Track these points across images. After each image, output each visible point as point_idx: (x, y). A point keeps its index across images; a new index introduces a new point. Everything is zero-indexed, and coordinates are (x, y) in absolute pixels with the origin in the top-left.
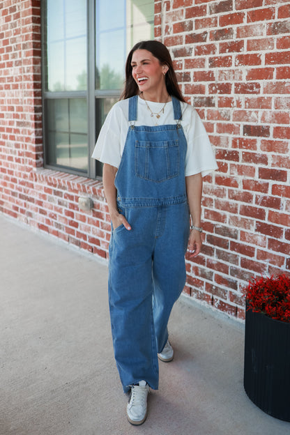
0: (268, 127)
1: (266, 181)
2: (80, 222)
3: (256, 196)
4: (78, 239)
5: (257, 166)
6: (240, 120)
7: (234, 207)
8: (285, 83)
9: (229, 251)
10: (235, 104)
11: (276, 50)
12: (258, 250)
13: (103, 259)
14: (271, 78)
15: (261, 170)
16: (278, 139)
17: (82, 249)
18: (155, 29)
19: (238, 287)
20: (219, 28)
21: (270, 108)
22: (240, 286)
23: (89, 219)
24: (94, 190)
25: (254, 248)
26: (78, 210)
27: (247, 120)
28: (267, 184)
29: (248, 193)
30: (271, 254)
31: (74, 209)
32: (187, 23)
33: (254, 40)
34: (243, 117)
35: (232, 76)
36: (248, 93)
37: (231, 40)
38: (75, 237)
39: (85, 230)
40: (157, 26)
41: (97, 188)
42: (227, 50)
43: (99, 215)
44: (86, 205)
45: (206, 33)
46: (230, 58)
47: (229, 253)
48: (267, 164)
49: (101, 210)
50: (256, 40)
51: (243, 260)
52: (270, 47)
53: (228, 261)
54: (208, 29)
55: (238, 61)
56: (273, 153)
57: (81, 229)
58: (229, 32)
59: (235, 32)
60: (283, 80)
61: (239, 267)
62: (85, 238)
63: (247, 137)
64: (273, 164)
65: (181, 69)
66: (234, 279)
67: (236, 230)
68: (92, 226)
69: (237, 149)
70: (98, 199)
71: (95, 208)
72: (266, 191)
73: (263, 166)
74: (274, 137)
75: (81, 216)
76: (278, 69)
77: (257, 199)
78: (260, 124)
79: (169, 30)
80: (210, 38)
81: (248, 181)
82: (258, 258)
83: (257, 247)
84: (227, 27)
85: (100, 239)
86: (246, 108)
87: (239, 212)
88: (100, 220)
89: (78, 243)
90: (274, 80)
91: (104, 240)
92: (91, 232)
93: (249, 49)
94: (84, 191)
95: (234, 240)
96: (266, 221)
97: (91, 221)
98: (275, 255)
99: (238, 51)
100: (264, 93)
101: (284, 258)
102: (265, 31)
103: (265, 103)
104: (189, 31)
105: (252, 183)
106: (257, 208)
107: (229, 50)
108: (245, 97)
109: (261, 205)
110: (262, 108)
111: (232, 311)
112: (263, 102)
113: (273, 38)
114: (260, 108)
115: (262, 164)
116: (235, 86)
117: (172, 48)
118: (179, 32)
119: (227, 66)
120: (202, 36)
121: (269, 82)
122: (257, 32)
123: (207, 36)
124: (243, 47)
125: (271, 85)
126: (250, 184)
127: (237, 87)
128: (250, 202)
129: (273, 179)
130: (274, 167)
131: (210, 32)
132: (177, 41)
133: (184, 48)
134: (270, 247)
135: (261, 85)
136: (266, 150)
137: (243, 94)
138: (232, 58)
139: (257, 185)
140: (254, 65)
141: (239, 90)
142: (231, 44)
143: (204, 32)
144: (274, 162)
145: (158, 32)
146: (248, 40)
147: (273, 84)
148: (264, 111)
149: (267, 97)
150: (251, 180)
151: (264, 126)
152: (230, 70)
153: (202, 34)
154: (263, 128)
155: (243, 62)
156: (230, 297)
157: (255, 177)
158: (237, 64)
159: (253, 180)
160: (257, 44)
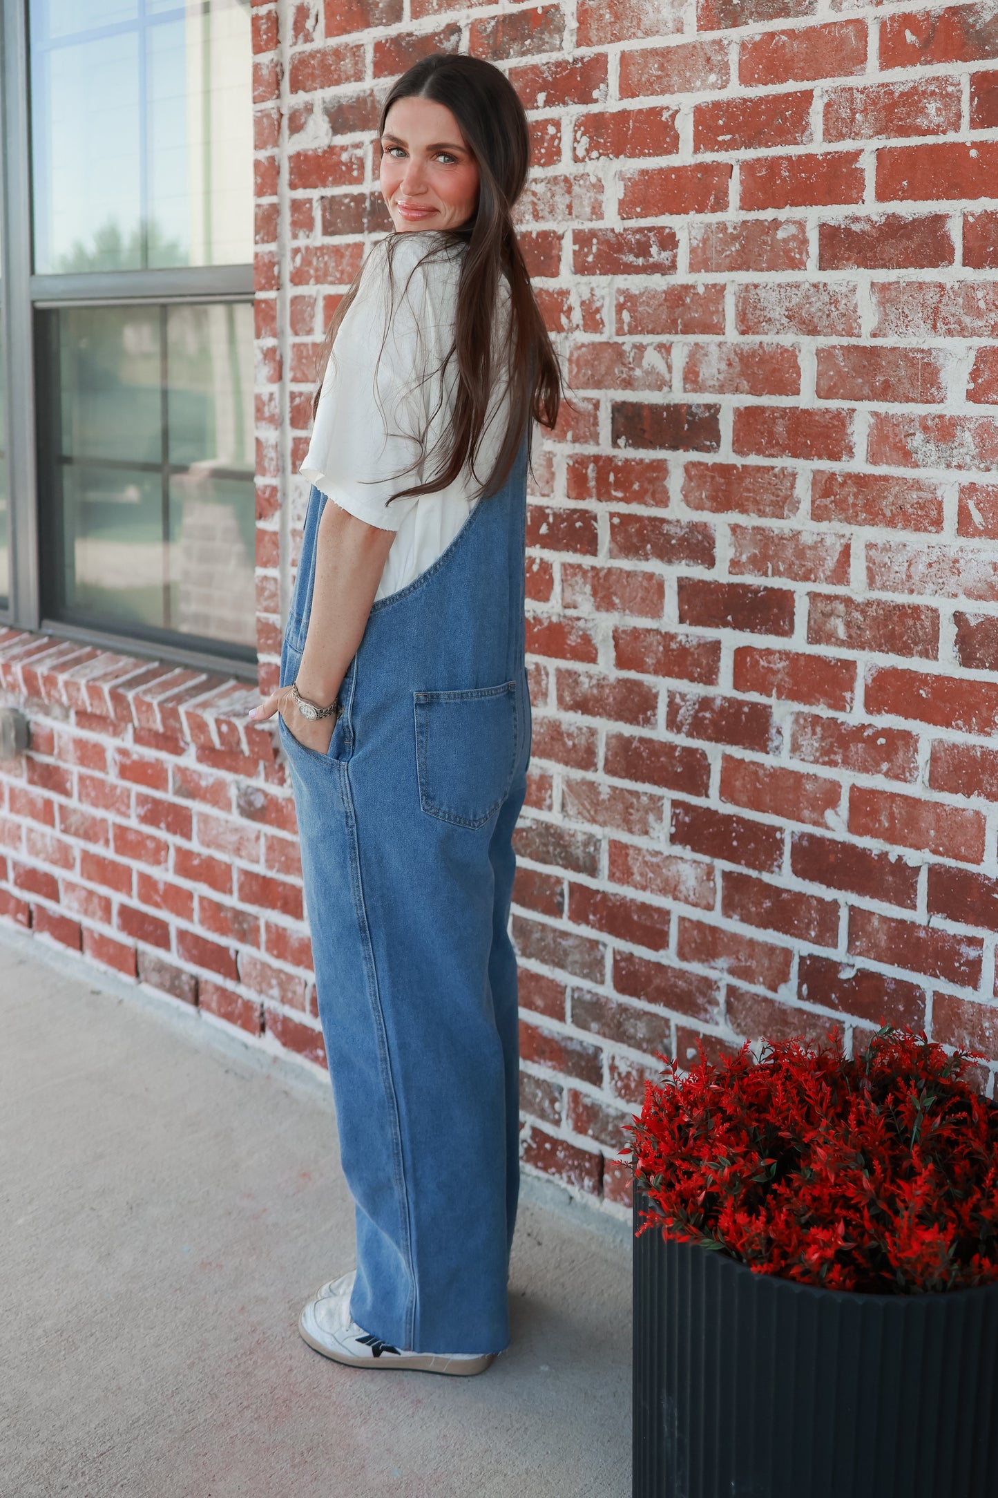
0: (714, 409)
1: (710, 634)
3: (671, 695)
5: (672, 573)
6: (598, 385)
7: (582, 741)
8: (776, 224)
9: (564, 923)
10: (577, 316)
11: (736, 91)
12: (682, 919)
13: (72, 953)
14: (721, 205)
15: (687, 588)
16: (754, 460)
18: (255, 20)
19: (606, 1072)
20: (506, 7)
21: (718, 330)
22: (613, 1068)
23: (12, 790)
24: (29, 678)
25: (664, 914)
27: (628, 384)
28: (715, 647)
29: (638, 684)
30: (735, 938)
33: (647, 54)
34: (609, 371)
35: (561, 201)
36: (629, 269)
37: (555, 56)
40: (263, 10)
41: (42, 670)
42: (541, 97)
43: (51, 778)
44: (2, 736)
45: (453, 29)
46: (551, 130)
47: (565, 934)
48: (710, 562)
49: (60, 756)
50: (654, 52)
51: (623, 961)
52: (713, 78)
53: (561, 965)
54: (463, 15)
55: (585, 141)
56: (735, 517)
58: (546, 21)
59: (572, 23)
60: (768, 214)
61: (607, 990)
63: (626, 453)
64: (735, 565)
65: (359, 180)
66: (589, 1038)
67: (591, 840)
68: (27, 822)
69: (591, 504)
70: (47, 712)
71: (37, 749)
72: (709, 677)
73: (698, 572)
74: (738, 451)
76: (748, 167)
77: (673, 709)
78: (678, 395)
79: (309, 24)
81: (636, 633)
82: (682, 955)
83: (678, 909)
85: (59, 873)
86: (620, 332)
87: (601, 763)
88: (57, 798)
91: (75, 876)
92: (24, 846)
93: (627, 91)
95: (583, 879)
96: (713, 801)
97: (22, 801)
98: (752, 943)
99: (586, 99)
100: (693, 268)
101: (787, 953)
102: (690, 14)
103: (697, 312)
104: (385, 25)
105: (651, 644)
106: (673, 748)
107: (547, 96)
108: (615, 287)
109: (690, 735)
110: (684, 332)
111: (582, 1172)
112: (689, 308)
113: (726, 42)
114: (676, 333)
115: (692, 563)
116: (575, 243)
117: (322, 96)
118: (349, 32)
119: (542, 161)
120: (440, 41)
121: (711, 224)
122: (660, 17)
123: (458, 42)
124: (604, 80)
125: (721, 235)
126: (644, 647)
127: (581, 248)
128: (647, 721)
129: (738, 625)
130: (742, 573)
131: (472, 24)
132: (343, 68)
133: (372, 94)
134: (729, 907)
135: (682, 237)
136: (708, 504)
137: (610, 277)
138: (559, 130)
139: (673, 650)
140: (650, 155)
141: (590, 259)
142: (556, 73)
143: (448, 26)
144: (741, 555)
145: (266, 34)
146: (623, 54)
147: (730, 230)
148: (697, 344)
149: (706, 286)
150: (648, 631)
151: (698, 406)
152: (556, 178)
153: (442, 37)
154: (693, 415)
155: (605, 142)
156: (573, 1116)
157: (665, 618)
158: (581, 152)
159: (658, 632)
160: (662, 67)
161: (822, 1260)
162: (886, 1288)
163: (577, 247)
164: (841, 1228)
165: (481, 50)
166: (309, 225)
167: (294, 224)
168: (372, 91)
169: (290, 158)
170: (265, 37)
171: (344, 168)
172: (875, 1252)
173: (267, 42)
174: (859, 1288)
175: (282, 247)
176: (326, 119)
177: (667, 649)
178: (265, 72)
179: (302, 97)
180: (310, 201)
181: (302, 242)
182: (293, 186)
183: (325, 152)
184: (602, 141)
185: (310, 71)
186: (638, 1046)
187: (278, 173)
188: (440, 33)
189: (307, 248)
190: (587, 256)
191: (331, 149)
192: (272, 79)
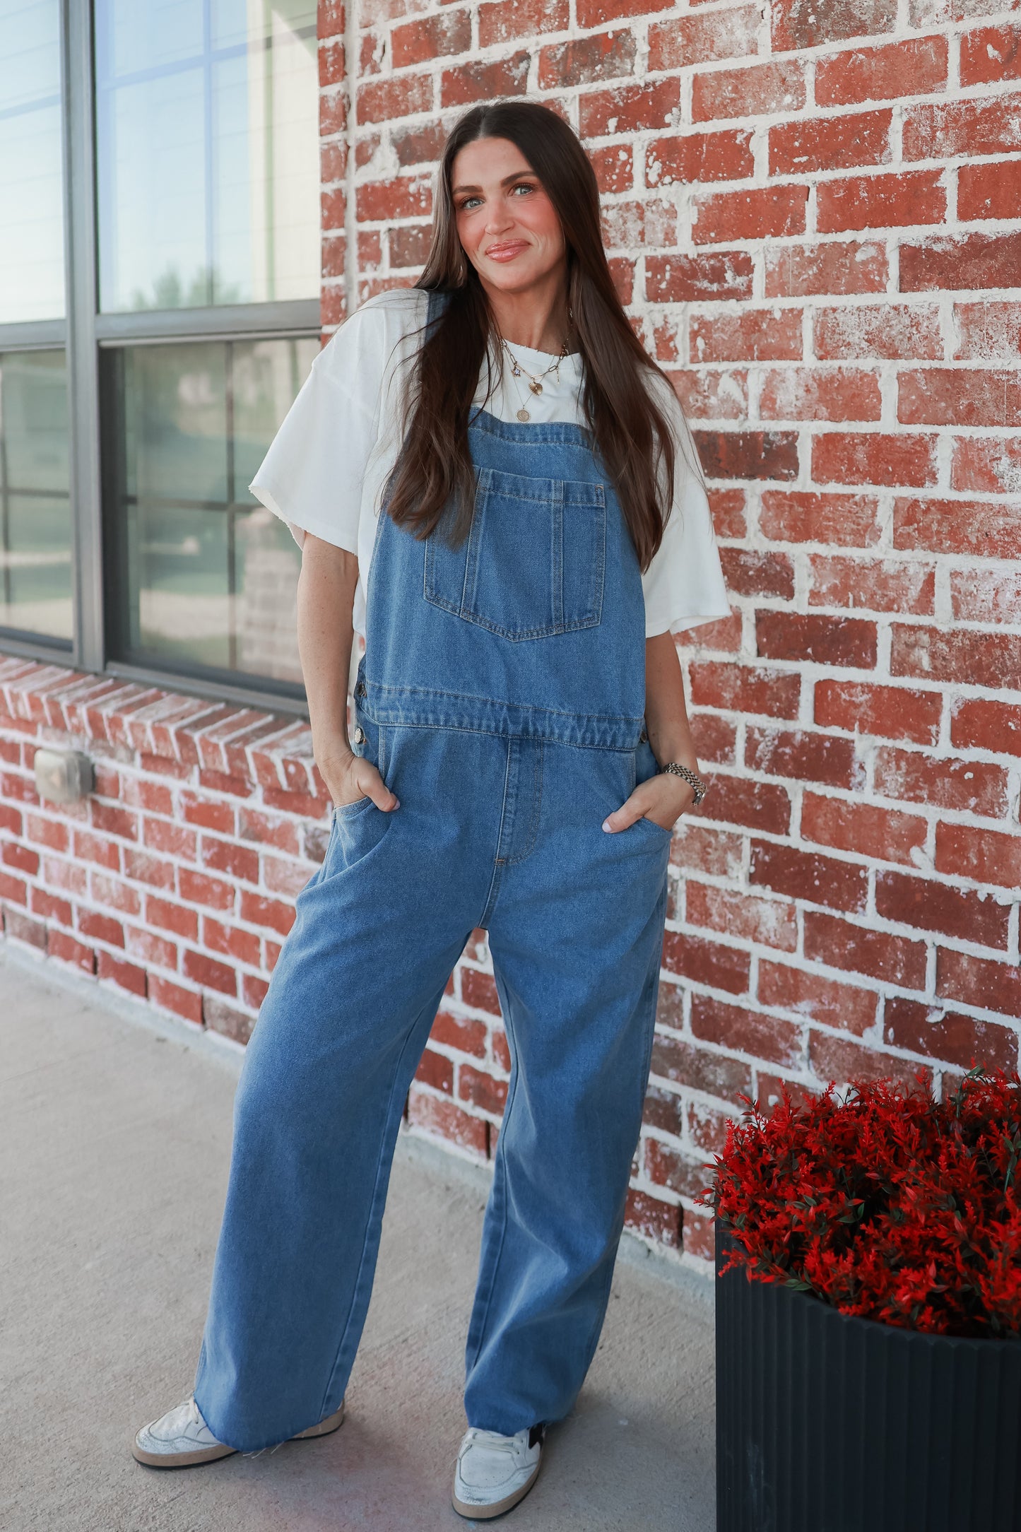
0: (791, 437)
1: (789, 667)
2: (44, 851)
3: (750, 731)
4: (39, 919)
5: (749, 605)
8: (854, 246)
11: (812, 111)
12: (763, 962)
13: (138, 1000)
14: (798, 228)
15: (765, 620)
16: (833, 488)
17: (57, 962)
18: (322, 53)
19: (685, 1120)
20: (576, 32)
21: (797, 356)
22: (692, 1116)
23: (77, 835)
24: (95, 720)
25: (744, 956)
26: (36, 800)
27: (703, 412)
28: (795, 680)
29: (716, 719)
30: (818, 981)
31: (20, 797)
32: (446, 23)
33: (722, 76)
35: (634, 227)
36: (704, 296)
37: (626, 81)
38: (27, 911)
39: (65, 884)
40: (329, 42)
41: (107, 712)
42: (612, 123)
43: (116, 822)
44: (67, 779)
45: (522, 56)
46: (623, 156)
48: (789, 593)
49: (125, 799)
50: (728, 74)
51: (702, 1005)
52: (788, 99)
54: (532, 42)
55: (657, 166)
56: (814, 547)
57: (48, 879)
58: (617, 46)
59: (643, 48)
60: (846, 237)
61: (685, 1035)
62: (66, 918)
64: (815, 596)
66: (668, 1085)
68: (91, 867)
70: (112, 754)
71: (102, 793)
72: (788, 712)
73: (777, 604)
74: (817, 479)
75: (48, 825)
76: (825, 189)
77: (752, 744)
78: (754, 423)
79: (376, 55)
80: (542, 76)
81: (713, 668)
82: (763, 999)
83: (758, 951)
84: (610, 27)
85: (124, 918)
86: (694, 359)
88: (122, 842)
89: (39, 938)
90: (811, 238)
91: (140, 921)
92: (88, 891)
93: (701, 114)
94: (58, 723)
96: (794, 839)
97: (87, 845)
98: (835, 986)
99: (658, 123)
100: (770, 293)
101: (873, 996)
102: (765, 35)
103: (774, 338)
104: (454, 54)
105: (728, 679)
106: (752, 785)
107: (618, 122)
108: (689, 314)
109: (769, 771)
110: (760, 359)
111: (660, 1224)
112: (766, 334)
113: (801, 62)
114: (753, 359)
115: (770, 595)
116: (647, 271)
117: (389, 127)
118: (417, 62)
119: (614, 188)
120: (509, 69)
121: (787, 248)
122: (734, 38)
123: (527, 70)
124: (677, 104)
125: (798, 259)
126: (721, 681)
127: (654, 275)
128: (725, 757)
129: (819, 658)
130: (822, 604)
131: (542, 51)
132: (410, 98)
133: (440, 124)
134: (811, 949)
135: (757, 261)
136: (786, 533)
137: (683, 304)
138: (630, 156)
139: (751, 684)
140: (724, 179)
141: (663, 286)
142: (628, 98)
143: (517, 53)
144: (821, 585)
145: (333, 66)
146: (696, 78)
147: (807, 254)
148: (773, 371)
149: (783, 311)
150: (726, 665)
151: (776, 434)
152: (628, 204)
153: (511, 64)
154: (771, 443)
155: (678, 167)
156: (651, 1165)
157: (743, 652)
158: (653, 178)
159: (735, 665)
160: (736, 90)
161: (913, 1303)
162: (981, 1332)
163: (649, 274)
164: (932, 1270)
165: (550, 76)
166: (376, 257)
167: (362, 256)
168: (440, 121)
169: (357, 190)
170: (331, 69)
171: (412, 199)
172: (968, 1296)
173: (334, 74)
174: (950, 1332)
175: (349, 281)
176: (394, 150)
177: (745, 683)
178: (332, 104)
179: (369, 129)
180: (377, 233)
181: (369, 275)
182: (360, 219)
183: (392, 183)
184: (675, 165)
185: (377, 102)
186: (718, 1093)
187: (345, 205)
188: (509, 61)
189: (375, 281)
190: (660, 282)
191: (399, 181)
192: (339, 112)
